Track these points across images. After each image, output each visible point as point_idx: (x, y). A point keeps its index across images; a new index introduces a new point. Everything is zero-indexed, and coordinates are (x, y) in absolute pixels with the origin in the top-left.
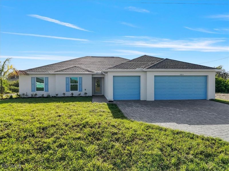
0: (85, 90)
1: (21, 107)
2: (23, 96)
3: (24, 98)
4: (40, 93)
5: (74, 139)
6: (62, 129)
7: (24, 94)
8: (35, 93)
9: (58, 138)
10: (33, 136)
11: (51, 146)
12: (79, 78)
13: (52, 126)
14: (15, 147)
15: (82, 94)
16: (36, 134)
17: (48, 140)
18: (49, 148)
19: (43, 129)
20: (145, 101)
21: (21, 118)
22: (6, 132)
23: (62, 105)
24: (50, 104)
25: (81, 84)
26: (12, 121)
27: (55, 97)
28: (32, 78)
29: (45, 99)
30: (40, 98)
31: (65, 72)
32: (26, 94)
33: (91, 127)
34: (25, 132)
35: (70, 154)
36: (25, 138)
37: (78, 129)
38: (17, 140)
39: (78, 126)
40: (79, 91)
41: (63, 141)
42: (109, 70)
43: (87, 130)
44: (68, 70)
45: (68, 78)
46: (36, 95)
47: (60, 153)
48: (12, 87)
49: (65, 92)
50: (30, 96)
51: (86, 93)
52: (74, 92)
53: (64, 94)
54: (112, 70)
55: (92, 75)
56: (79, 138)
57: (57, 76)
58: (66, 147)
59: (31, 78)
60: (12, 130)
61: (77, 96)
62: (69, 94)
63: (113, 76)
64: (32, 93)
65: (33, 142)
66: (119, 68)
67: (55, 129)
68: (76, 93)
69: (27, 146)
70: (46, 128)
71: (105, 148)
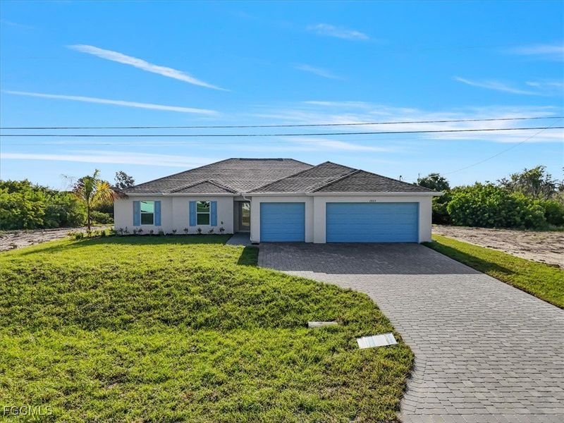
0: (222, 223)
1: (122, 249)
2: (120, 233)
3: (123, 236)
4: (147, 228)
5: (181, 281)
6: (171, 273)
7: (121, 230)
8: (139, 228)
9: (165, 280)
10: (142, 277)
11: (159, 285)
12: (212, 203)
13: (161, 270)
14: (126, 285)
15: (216, 230)
16: (144, 276)
17: (156, 281)
18: (157, 287)
19: (152, 272)
20: (312, 243)
21: (127, 261)
22: (115, 274)
23: (178, 248)
24: (161, 245)
25: (215, 213)
26: (118, 265)
27: (171, 235)
28: (134, 202)
29: (155, 238)
30: (147, 237)
31: (189, 192)
32: (125, 230)
33: (203, 272)
34: (134, 273)
35: (176, 292)
36: (134, 278)
37: (189, 273)
38: (127, 280)
39: (189, 271)
40: (212, 225)
41: (169, 282)
42: (253, 193)
43: (199, 274)
44: (193, 189)
45: (194, 203)
46: (141, 231)
47: (166, 290)
48: (95, 213)
49: (188, 226)
50: (132, 233)
51: (222, 230)
52: (202, 227)
53: (186, 230)
54: (259, 193)
55: (234, 197)
56: (187, 281)
57: (174, 200)
58: (173, 287)
59: (132, 203)
60: (120, 272)
61: (207, 233)
62: (193, 230)
63: (261, 203)
64: (135, 228)
65: (142, 282)
66: (270, 190)
67: (163, 273)
68: (205, 229)
69: (136, 285)
70: (155, 272)
71: (210, 289)
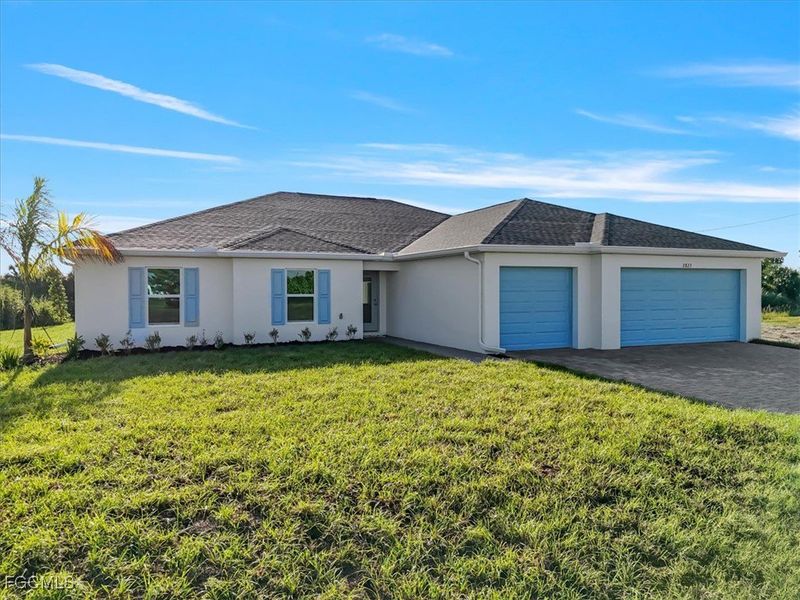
0: (341, 316)
12: (321, 272)
20: (597, 351)
31: (271, 248)
40: (320, 322)
45: (281, 272)
51: (352, 331)
53: (275, 333)
59: (127, 272)
63: (500, 267)
